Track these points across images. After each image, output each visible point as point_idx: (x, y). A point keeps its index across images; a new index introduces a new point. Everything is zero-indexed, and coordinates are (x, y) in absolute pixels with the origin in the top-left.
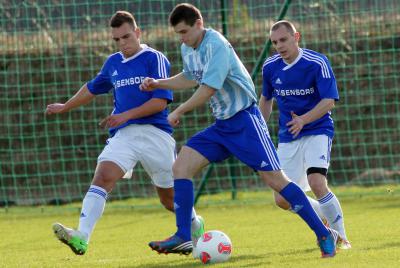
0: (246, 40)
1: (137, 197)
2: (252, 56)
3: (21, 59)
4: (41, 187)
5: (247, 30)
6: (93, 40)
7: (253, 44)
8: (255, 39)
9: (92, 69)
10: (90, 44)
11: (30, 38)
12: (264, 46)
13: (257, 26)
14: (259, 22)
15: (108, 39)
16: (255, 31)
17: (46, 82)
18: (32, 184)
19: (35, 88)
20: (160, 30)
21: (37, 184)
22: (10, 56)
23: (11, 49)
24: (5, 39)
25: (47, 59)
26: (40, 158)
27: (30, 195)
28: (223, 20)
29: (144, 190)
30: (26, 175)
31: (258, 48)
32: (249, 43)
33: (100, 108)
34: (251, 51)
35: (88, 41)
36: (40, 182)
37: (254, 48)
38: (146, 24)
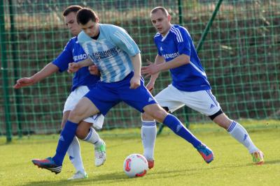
0: (196, 18)
1: (119, 128)
2: (199, 29)
3: (38, 32)
4: (53, 121)
5: (196, 11)
7: (201, 20)
8: (202, 17)
11: (44, 17)
12: (208, 22)
13: (203, 8)
14: (205, 5)
16: (201, 12)
17: (56, 48)
18: (46, 119)
19: (48, 53)
20: (135, 11)
21: (50, 119)
22: (30, 30)
23: (31, 25)
24: (27, 18)
25: (56, 32)
26: (52, 101)
27: (45, 127)
28: (179, 4)
29: (124, 123)
30: (42, 113)
31: (204, 24)
32: (198, 20)
34: (199, 25)
36: (52, 118)
37: (201, 23)
38: (126, 7)
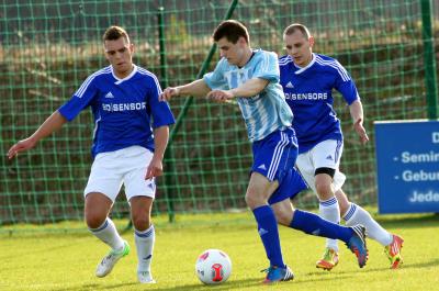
0: (184, 57)
1: (70, 220)
2: (190, 73)
5: (185, 46)
6: (25, 57)
7: (192, 61)
8: (194, 56)
9: (24, 86)
10: (22, 60)
12: (203, 64)
13: (196, 43)
14: (198, 39)
15: (41, 55)
16: (193, 48)
20: (95, 47)
28: (160, 36)
29: (78, 212)
31: (197, 65)
32: (188, 60)
34: (189, 68)
35: (20, 57)
37: (192, 65)
38: (81, 40)
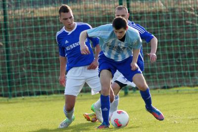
3: (147, 15)
4: (158, 80)
6: (184, 5)
9: (183, 19)
11: (152, 4)
15: (192, 4)
17: (160, 26)
18: (153, 78)
19: (154, 30)
21: (156, 79)
22: (142, 13)
23: (142, 10)
24: (139, 4)
25: (160, 14)
26: (157, 65)
27: (152, 84)
30: (150, 74)
33: (188, 39)
35: (181, 5)
36: (157, 77)
